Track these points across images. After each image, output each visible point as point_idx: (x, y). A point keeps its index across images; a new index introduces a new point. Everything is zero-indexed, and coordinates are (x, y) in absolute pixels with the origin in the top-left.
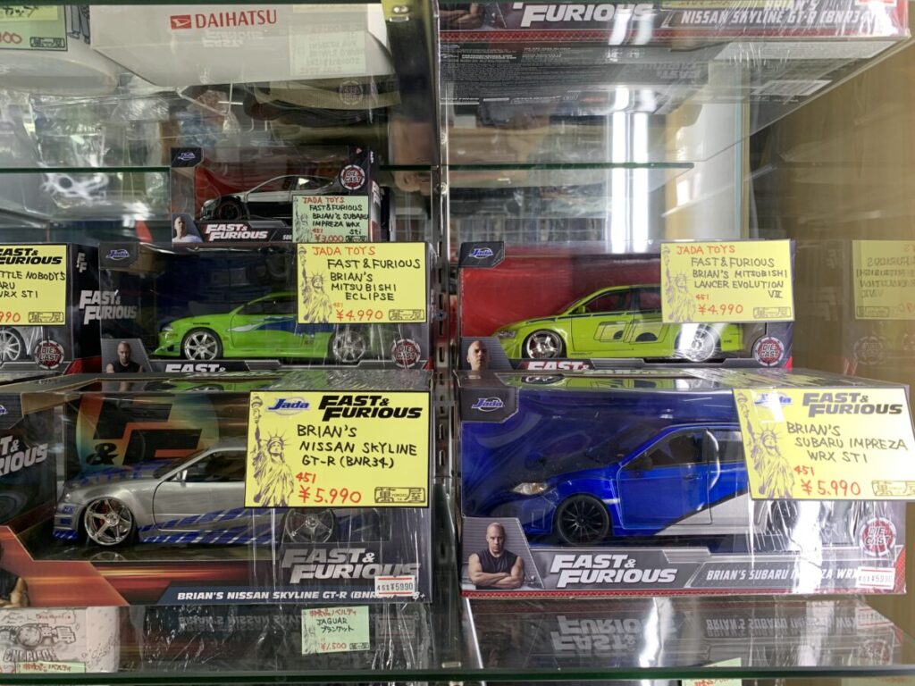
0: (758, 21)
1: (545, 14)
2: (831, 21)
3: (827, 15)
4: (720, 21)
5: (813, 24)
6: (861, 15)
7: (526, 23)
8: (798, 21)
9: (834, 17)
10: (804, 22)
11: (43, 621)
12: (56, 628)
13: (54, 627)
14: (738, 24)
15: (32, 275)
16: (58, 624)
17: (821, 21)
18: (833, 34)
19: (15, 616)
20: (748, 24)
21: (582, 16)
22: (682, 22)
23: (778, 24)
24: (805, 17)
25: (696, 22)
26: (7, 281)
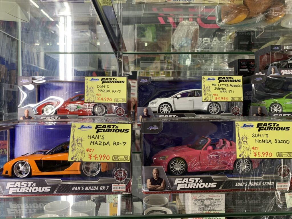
11: (211, 198)
12: (215, 200)
13: (214, 199)
15: (232, 85)
16: (216, 199)
19: (202, 196)
26: (224, 87)
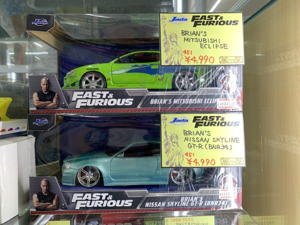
0: (178, 205)
1: (86, 204)
2: (209, 205)
3: (207, 203)
4: (162, 206)
5: (202, 206)
6: (221, 203)
7: (78, 207)
8: (195, 205)
9: (210, 203)
10: (198, 205)
14: (170, 207)
17: (205, 205)
18: (211, 209)
20: (174, 206)
21: (102, 205)
22: (146, 206)
23: (187, 206)
24: (198, 203)
25: (152, 206)
